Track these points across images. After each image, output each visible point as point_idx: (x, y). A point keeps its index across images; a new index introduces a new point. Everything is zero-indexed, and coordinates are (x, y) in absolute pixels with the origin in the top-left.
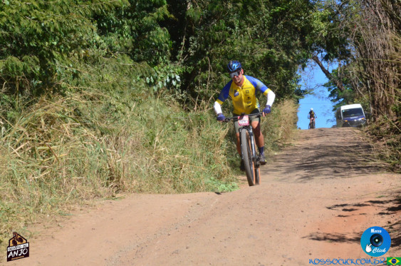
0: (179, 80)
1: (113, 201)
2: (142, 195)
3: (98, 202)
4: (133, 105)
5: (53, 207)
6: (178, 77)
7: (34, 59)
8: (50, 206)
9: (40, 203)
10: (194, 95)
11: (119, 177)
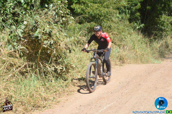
1: (121, 67)
3: (116, 67)
4: (129, 36)
11: (123, 59)
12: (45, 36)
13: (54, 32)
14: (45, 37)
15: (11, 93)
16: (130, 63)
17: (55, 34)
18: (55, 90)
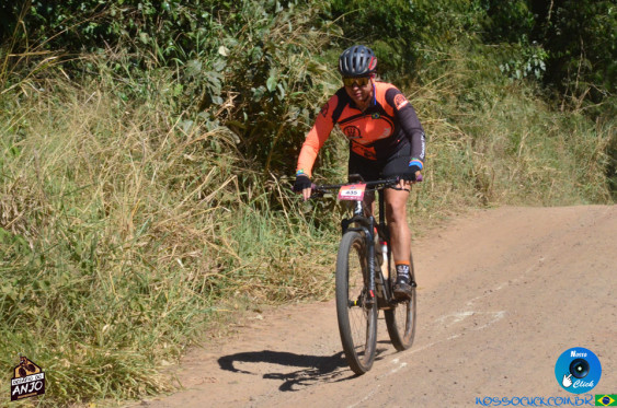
0: (544, 69)
2: (510, 209)
3: (470, 209)
4: (496, 100)
5: (428, 210)
6: (542, 64)
7: (402, 43)
8: (424, 210)
9: (416, 204)
10: (562, 90)
11: (486, 185)
12: (296, 90)
13: (316, 81)
14: (298, 96)
15: (232, 252)
16: (509, 203)
17: (319, 87)
18: (321, 260)
